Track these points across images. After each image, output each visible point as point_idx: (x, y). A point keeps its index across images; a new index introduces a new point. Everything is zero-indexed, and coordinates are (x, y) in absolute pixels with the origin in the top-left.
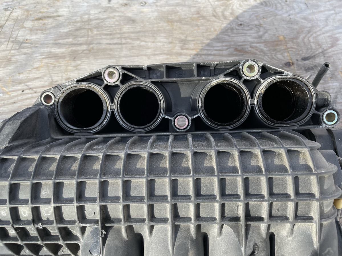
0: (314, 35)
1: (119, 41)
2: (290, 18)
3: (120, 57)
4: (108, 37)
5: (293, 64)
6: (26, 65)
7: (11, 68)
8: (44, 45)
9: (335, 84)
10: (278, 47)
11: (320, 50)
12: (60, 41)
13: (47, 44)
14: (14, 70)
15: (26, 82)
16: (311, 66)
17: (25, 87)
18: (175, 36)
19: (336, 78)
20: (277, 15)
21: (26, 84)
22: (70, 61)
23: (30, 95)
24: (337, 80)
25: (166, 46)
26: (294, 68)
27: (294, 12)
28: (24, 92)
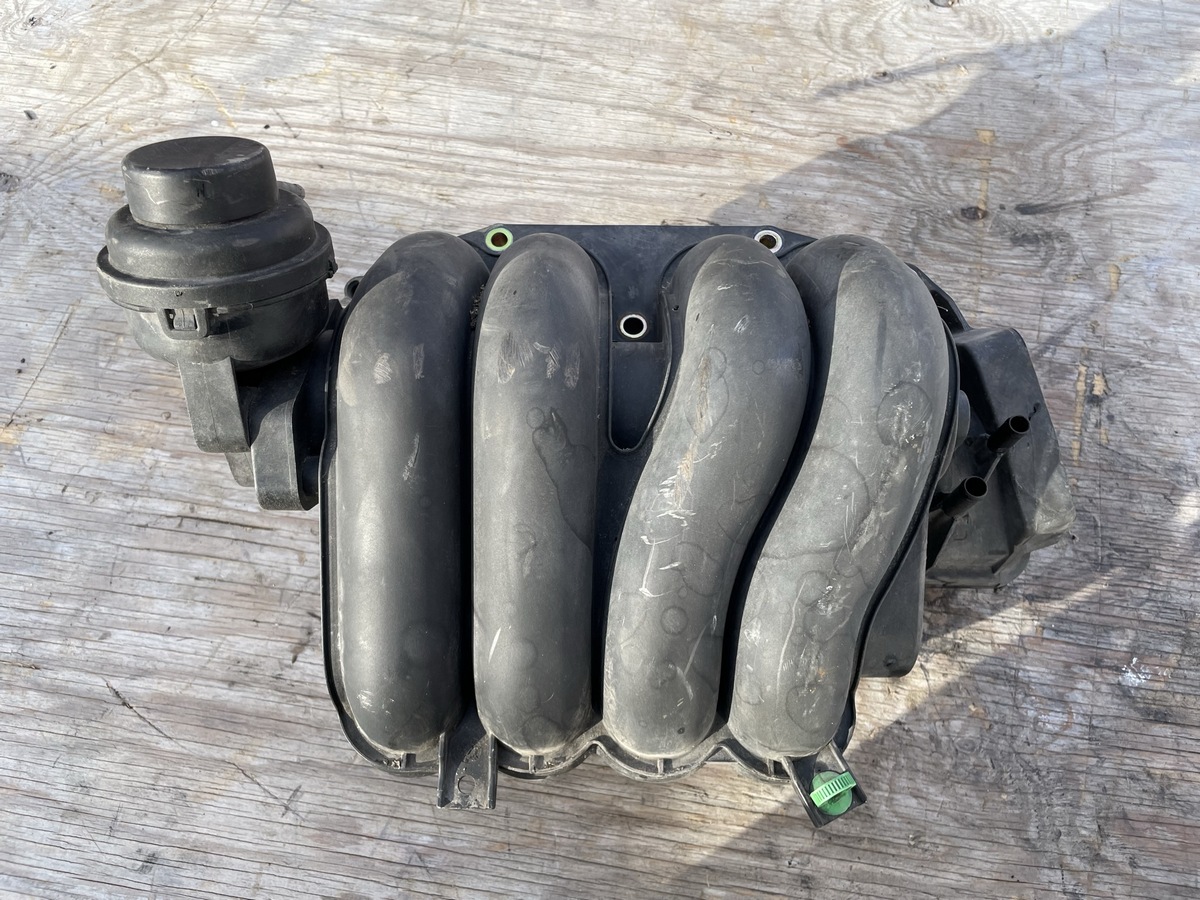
0: (1087, 149)
1: (536, 51)
2: (1037, 86)
3: (525, 94)
4: (512, 32)
5: (985, 215)
6: (288, 61)
7: (251, 61)
8: (343, 19)
9: (1081, 295)
10: (962, 160)
11: (1083, 196)
12: (386, 18)
13: (351, 19)
14: (257, 69)
15: (279, 106)
16: (1036, 232)
17: (273, 119)
18: (690, 68)
19: (1091, 280)
20: (1002, 67)
21: (278, 110)
22: (396, 77)
23: (282, 141)
24: (1090, 286)
25: (654, 90)
26: (985, 226)
27: (1056, 70)
28: (268, 130)
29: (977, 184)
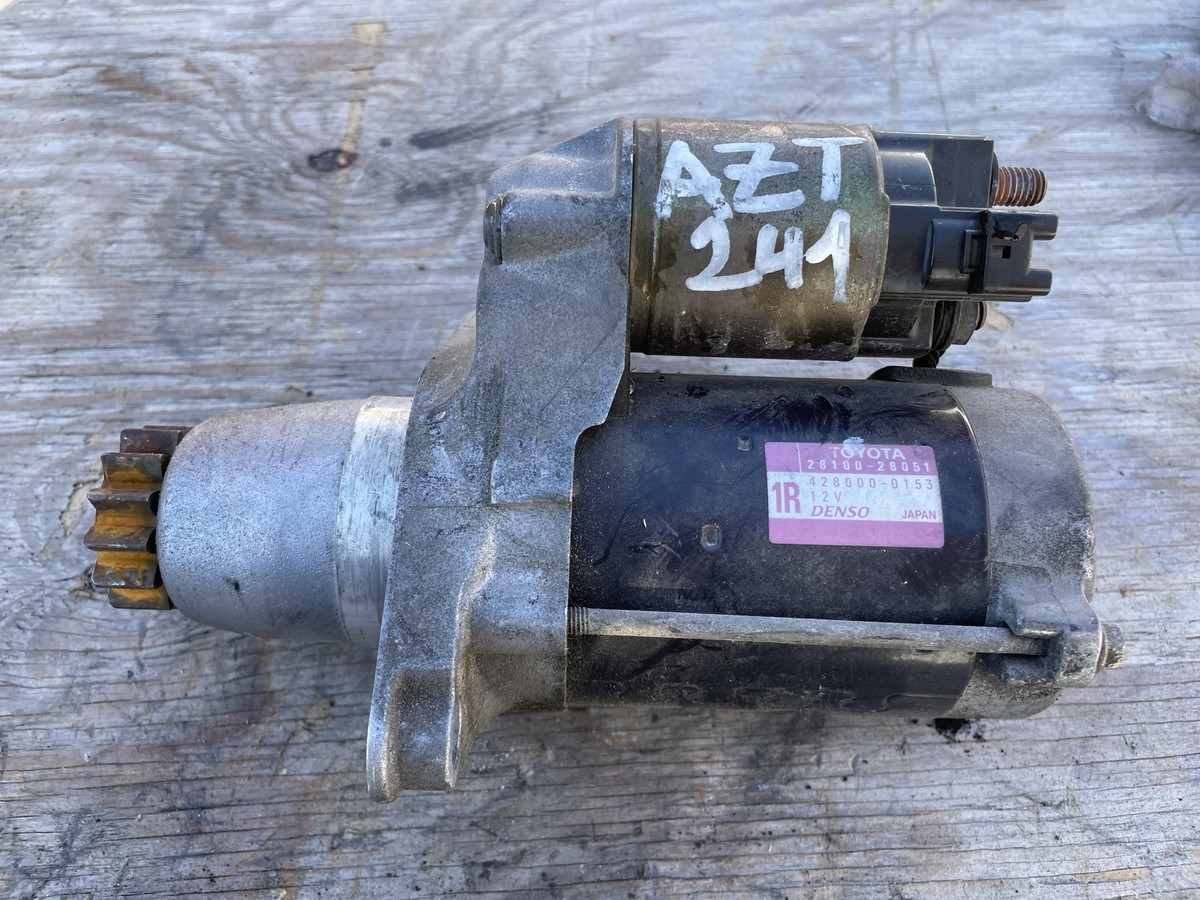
26: (348, 180)
29: (343, 111)
